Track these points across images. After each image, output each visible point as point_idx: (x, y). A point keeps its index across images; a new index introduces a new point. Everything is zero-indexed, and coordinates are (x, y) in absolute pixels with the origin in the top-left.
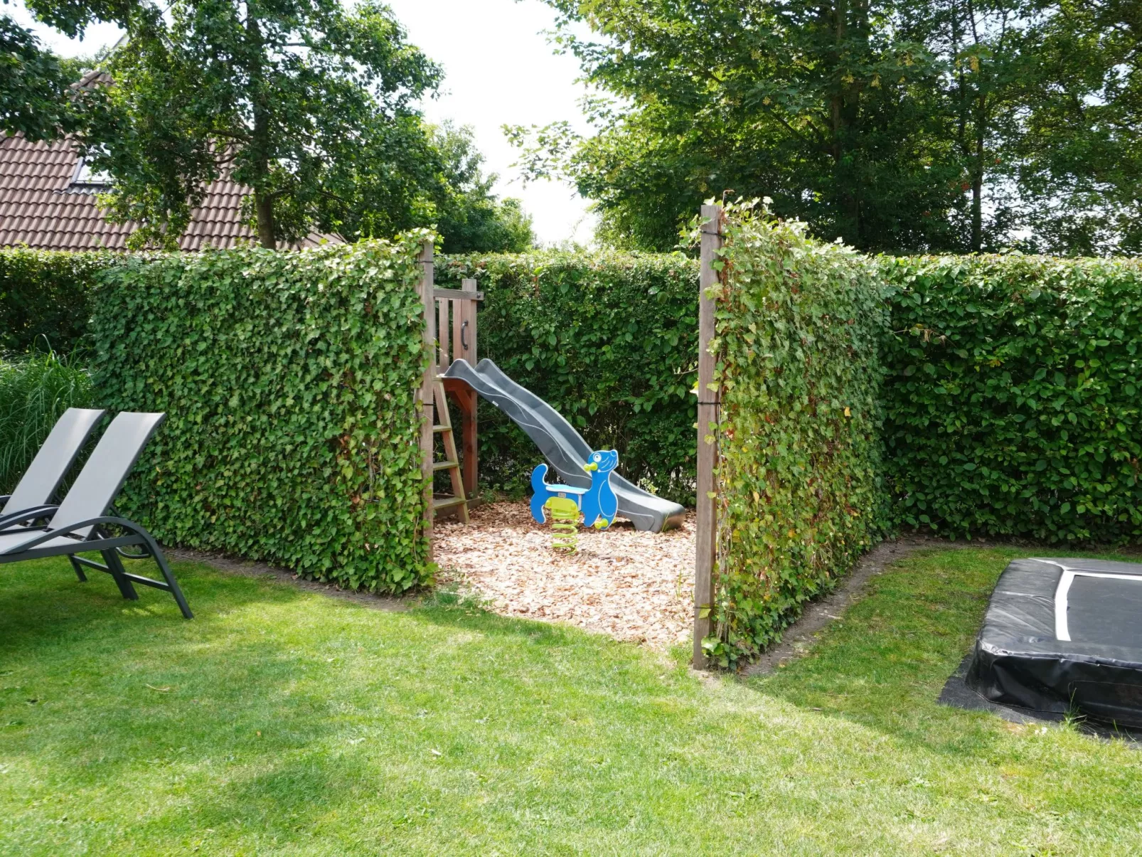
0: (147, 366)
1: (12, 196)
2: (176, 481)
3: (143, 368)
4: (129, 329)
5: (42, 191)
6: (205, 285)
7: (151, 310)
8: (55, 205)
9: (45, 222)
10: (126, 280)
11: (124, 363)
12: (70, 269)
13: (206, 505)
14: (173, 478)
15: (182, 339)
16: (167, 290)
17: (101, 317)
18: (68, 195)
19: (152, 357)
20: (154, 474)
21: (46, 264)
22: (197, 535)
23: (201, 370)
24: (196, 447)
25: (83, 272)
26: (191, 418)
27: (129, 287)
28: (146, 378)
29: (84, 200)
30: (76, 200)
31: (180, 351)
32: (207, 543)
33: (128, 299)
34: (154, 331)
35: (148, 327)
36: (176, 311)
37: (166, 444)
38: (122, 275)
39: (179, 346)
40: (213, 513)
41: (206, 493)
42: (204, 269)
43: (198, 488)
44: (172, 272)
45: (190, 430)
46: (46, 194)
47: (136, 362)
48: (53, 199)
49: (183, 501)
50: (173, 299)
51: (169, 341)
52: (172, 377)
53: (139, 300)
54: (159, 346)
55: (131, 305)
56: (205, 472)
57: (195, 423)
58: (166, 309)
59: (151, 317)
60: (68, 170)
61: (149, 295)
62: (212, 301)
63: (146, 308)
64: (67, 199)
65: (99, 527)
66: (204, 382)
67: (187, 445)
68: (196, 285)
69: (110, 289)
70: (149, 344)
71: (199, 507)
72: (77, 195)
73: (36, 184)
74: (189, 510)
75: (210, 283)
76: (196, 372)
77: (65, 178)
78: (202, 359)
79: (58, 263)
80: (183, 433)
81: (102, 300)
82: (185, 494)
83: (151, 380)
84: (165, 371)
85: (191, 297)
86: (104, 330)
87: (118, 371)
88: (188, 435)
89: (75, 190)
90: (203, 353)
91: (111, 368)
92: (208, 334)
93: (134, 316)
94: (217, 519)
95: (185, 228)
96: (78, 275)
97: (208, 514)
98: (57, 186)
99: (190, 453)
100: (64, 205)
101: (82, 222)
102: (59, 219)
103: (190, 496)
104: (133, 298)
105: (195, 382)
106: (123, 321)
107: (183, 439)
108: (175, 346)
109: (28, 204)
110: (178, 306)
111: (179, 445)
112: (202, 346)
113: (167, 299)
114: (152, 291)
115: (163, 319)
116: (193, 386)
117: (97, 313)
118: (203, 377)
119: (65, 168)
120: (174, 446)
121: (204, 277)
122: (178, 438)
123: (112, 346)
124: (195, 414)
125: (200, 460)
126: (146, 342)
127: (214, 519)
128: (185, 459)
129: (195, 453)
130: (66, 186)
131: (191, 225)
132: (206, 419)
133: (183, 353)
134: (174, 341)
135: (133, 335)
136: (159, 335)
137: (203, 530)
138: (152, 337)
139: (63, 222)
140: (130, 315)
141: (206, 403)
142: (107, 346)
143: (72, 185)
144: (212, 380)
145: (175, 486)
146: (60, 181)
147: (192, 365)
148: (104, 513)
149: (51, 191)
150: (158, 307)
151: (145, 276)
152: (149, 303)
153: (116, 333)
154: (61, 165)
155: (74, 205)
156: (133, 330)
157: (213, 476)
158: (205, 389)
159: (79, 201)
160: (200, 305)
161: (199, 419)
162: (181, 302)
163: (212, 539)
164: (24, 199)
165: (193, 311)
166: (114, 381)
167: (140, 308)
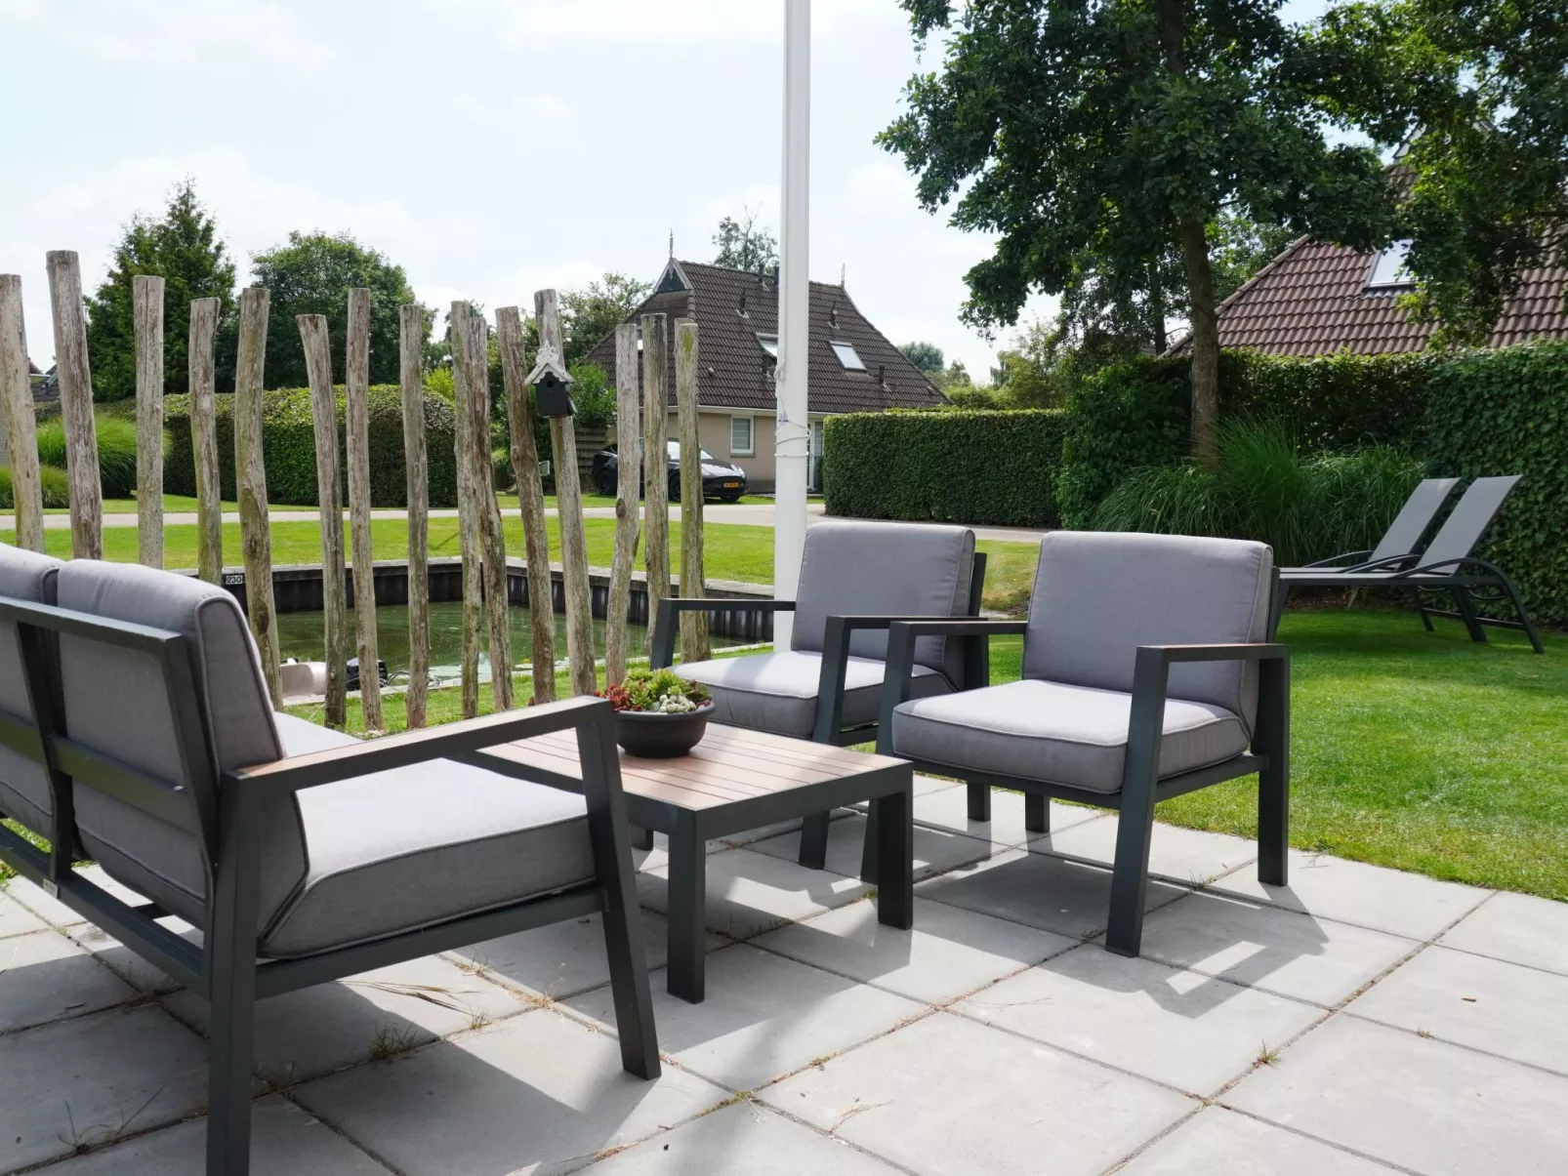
0: (1485, 453)
1: (1304, 308)
2: (1512, 560)
3: (1480, 453)
4: (1466, 418)
5: (1334, 299)
6: (1551, 370)
7: (1491, 398)
8: (1348, 312)
9: (1337, 331)
10: (1465, 372)
11: (1460, 450)
12: (1391, 370)
13: (1545, 580)
14: (1509, 558)
15: (1524, 423)
16: (1510, 378)
17: (1437, 408)
18: (1361, 301)
19: (1490, 443)
20: (1489, 553)
21: (1367, 367)
22: (1534, 610)
23: (1544, 451)
24: (1536, 525)
25: (1404, 373)
26: (1531, 498)
27: (1469, 378)
28: (1483, 463)
29: (1378, 304)
30: (1369, 304)
31: (1521, 435)
32: (1545, 616)
33: (1467, 389)
34: (1494, 418)
35: (1487, 414)
36: (1518, 397)
37: (1503, 525)
38: (1461, 367)
39: (1520, 430)
40: (1553, 588)
41: (1545, 570)
42: (1551, 355)
43: (1537, 564)
44: (1516, 360)
45: (1531, 509)
46: (1338, 302)
47: (1472, 449)
48: (1346, 306)
49: (1520, 579)
50: (1517, 386)
51: (1511, 424)
52: (1513, 460)
53: (1478, 390)
54: (1498, 431)
55: (1470, 395)
56: (1544, 549)
57: (1536, 502)
58: (1508, 395)
59: (1491, 404)
60: (1361, 275)
61: (1490, 384)
62: (1558, 385)
63: (1487, 396)
64: (1360, 305)
65: (1465, 565)
66: (1547, 463)
67: (1526, 524)
68: (1542, 371)
69: (1448, 381)
70: (1487, 431)
71: (1537, 583)
72: (1371, 300)
73: (1328, 292)
74: (1526, 586)
75: (1556, 368)
76: (1538, 454)
77: (1358, 283)
78: (1546, 440)
79: (1379, 364)
80: (1523, 512)
81: (1438, 393)
82: (1521, 571)
83: (1488, 465)
84: (1505, 454)
85: (1537, 382)
86: (1439, 420)
87: (1454, 457)
88: (1528, 515)
89: (1369, 295)
90: (1548, 434)
91: (1446, 454)
92: (1554, 415)
93: (1472, 405)
94: (1558, 593)
95: (1495, 324)
96: (1398, 376)
97: (1547, 589)
98: (1349, 293)
99: (1529, 531)
100: (1357, 311)
101: (1376, 328)
102: (1352, 326)
103: (1528, 574)
104: (1472, 388)
105: (1538, 463)
106: (1461, 410)
107: (1522, 518)
108: (1516, 430)
109: (1320, 314)
110: (1520, 391)
111: (1517, 525)
112: (1547, 427)
113: (1509, 386)
114: (1494, 379)
115: (1503, 407)
116: (1535, 466)
117: (1432, 406)
118: (1548, 458)
119: (1358, 272)
120: (1511, 526)
121: (1550, 362)
122: (1516, 517)
123: (1448, 434)
124: (1536, 494)
125: (1540, 537)
126: (1484, 429)
127: (1554, 593)
128: (1523, 537)
129: (1535, 531)
130: (1358, 291)
131: (1501, 321)
132: (1548, 498)
133: (1525, 437)
134: (1515, 426)
135: (1471, 422)
136: (1500, 420)
137: (1540, 605)
138: (1492, 423)
139: (1356, 329)
140: (1468, 403)
141: (1549, 483)
142: (1443, 435)
143: (1366, 290)
144: (1555, 461)
145: (1511, 565)
146: (1353, 286)
147: (1534, 446)
148: (1468, 556)
149: (1343, 298)
150: (1499, 395)
151: (1484, 367)
152: (1489, 392)
153: (1454, 422)
154: (1353, 270)
155: (1367, 311)
156: (1470, 418)
157: (1554, 552)
158: (1547, 469)
159: (1373, 306)
160: (1546, 388)
161: (1540, 498)
162: (1525, 388)
163: (1551, 613)
164: (1316, 309)
165: (1537, 395)
166: (1449, 467)
167: (1478, 397)
